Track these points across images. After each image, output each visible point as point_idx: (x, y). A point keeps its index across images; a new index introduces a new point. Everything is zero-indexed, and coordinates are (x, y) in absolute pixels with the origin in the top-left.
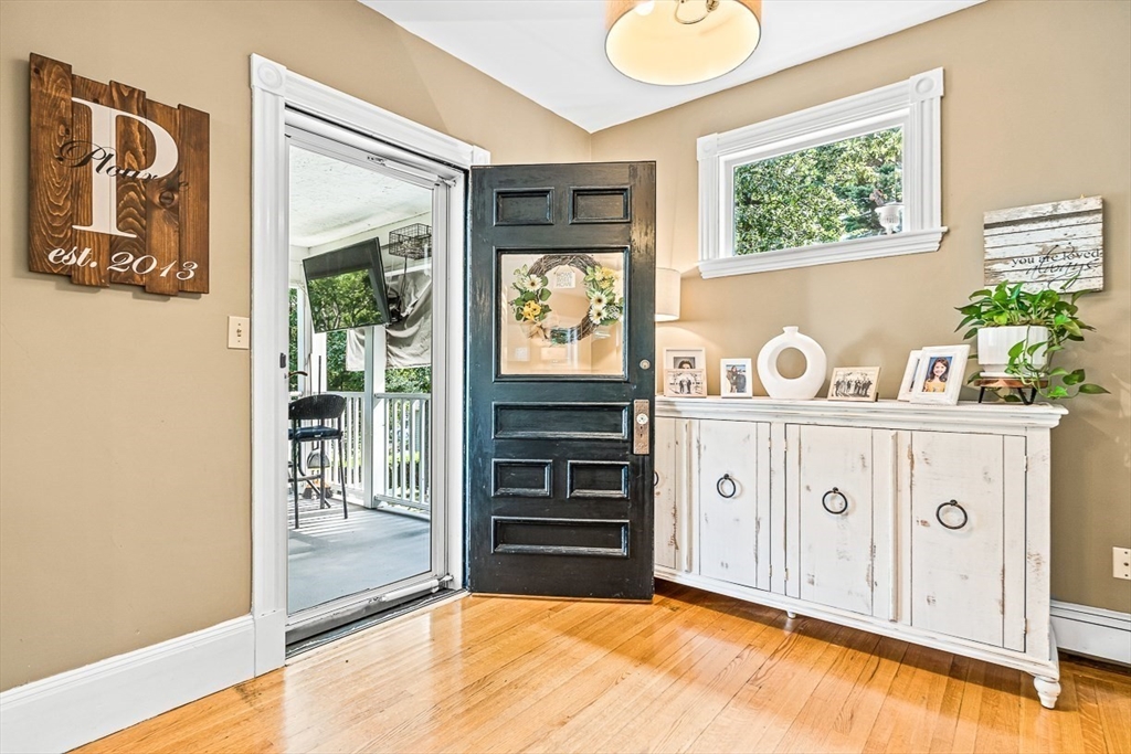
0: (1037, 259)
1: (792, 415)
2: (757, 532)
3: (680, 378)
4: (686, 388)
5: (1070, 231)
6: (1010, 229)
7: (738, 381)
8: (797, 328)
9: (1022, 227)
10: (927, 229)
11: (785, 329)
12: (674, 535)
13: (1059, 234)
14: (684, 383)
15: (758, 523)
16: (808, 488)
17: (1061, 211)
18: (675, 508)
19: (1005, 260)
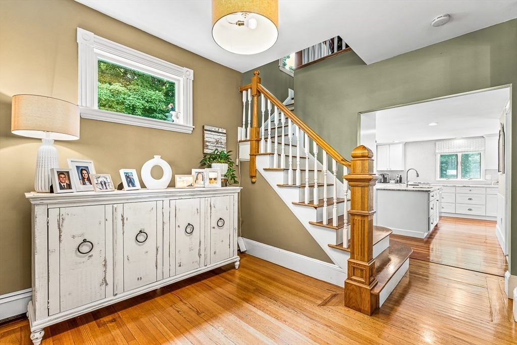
0: (215, 143)
1: (173, 196)
2: (157, 254)
3: (100, 180)
4: (104, 185)
5: (222, 137)
6: (210, 132)
7: (130, 182)
8: (160, 156)
9: (212, 133)
10: (188, 125)
11: (155, 156)
12: (105, 277)
13: (219, 137)
14: (103, 183)
15: (157, 250)
16: (179, 226)
17: (219, 131)
18: (105, 261)
19: (209, 142)
